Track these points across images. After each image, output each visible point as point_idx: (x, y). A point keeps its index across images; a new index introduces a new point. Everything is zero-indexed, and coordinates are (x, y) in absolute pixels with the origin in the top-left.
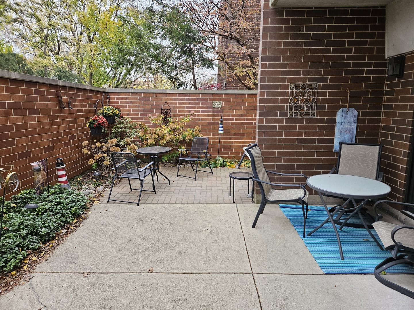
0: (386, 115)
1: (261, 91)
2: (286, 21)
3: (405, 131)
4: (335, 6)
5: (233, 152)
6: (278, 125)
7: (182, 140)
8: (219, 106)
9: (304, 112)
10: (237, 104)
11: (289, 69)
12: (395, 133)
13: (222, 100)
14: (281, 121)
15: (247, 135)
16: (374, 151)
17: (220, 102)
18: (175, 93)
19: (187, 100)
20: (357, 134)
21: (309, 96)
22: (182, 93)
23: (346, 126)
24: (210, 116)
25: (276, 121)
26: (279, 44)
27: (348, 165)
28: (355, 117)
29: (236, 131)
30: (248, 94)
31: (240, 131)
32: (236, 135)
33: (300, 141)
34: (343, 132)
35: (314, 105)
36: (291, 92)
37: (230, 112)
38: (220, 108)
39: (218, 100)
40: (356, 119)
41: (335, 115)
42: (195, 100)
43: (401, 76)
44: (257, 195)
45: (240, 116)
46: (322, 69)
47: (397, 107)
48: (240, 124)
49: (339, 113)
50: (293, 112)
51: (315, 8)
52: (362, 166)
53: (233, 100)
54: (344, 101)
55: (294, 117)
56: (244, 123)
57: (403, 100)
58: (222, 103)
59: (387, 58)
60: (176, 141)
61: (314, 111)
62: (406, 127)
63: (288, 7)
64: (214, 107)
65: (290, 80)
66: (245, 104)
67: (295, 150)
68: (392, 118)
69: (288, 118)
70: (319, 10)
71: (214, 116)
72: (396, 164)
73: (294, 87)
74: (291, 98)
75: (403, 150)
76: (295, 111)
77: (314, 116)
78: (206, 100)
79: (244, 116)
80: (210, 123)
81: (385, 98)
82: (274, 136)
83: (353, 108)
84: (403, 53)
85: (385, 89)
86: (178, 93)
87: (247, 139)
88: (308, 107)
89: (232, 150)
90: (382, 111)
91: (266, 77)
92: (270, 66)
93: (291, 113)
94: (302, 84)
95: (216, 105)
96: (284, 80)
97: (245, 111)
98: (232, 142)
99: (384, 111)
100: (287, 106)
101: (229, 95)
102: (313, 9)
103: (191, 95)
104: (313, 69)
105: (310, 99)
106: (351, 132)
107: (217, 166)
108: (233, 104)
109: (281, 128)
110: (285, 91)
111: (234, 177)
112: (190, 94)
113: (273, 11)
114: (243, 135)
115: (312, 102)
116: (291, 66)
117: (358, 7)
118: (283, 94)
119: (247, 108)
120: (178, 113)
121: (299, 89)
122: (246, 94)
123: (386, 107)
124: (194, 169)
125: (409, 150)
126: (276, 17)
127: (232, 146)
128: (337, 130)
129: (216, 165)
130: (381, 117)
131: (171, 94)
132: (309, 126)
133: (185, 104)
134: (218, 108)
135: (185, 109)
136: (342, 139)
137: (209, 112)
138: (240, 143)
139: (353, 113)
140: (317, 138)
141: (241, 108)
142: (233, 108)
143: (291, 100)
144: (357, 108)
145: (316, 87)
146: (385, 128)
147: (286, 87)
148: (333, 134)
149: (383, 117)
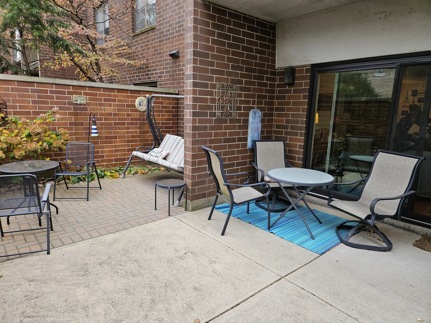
0: (278, 116)
1: (194, 88)
2: (212, 17)
3: (300, 128)
4: (247, 14)
5: (105, 158)
6: (208, 125)
7: (47, 148)
8: (82, 102)
9: (228, 113)
10: (105, 100)
11: (216, 68)
12: (289, 130)
13: (85, 94)
14: (210, 121)
15: (120, 137)
16: (280, 145)
17: (83, 97)
18: (12, 81)
19: (33, 91)
20: (262, 132)
21: (231, 97)
22: (24, 82)
23: (255, 126)
24: (70, 114)
25: (207, 121)
26: (207, 40)
27: (264, 160)
28: (260, 117)
29: (106, 132)
30: (117, 89)
31: (111, 133)
32: (106, 138)
33: (226, 141)
34: (253, 131)
35: (235, 106)
36: (218, 91)
37: (97, 109)
38: (84, 104)
39: (80, 94)
40: (260, 119)
41: (247, 115)
42: (46, 92)
43: (291, 84)
44: (193, 202)
45: (110, 114)
46: (239, 72)
47: (289, 110)
48: (111, 124)
49: (251, 113)
50: (220, 113)
51: (234, 11)
52: (274, 159)
53: (100, 95)
54: (254, 104)
55: (220, 117)
56: (115, 124)
57: (294, 104)
58: (86, 98)
59: (277, 68)
60: (41, 150)
61: (235, 112)
62: (300, 125)
63: (214, 3)
64: (76, 102)
65: (218, 79)
66: (114, 101)
67: (221, 150)
68: (285, 119)
69: (216, 118)
70: (236, 14)
71: (76, 114)
72: (293, 155)
73: (220, 87)
74: (218, 98)
75: (298, 144)
76: (221, 112)
77: (235, 116)
78: (64, 93)
79: (115, 115)
80: (71, 124)
81: (276, 101)
82: (206, 137)
83: (259, 110)
84: (294, 66)
85: (276, 94)
86: (17, 81)
87: (120, 142)
88: (231, 107)
89: (103, 156)
90: (274, 112)
91: (198, 74)
92: (202, 62)
93: (218, 112)
94: (226, 85)
95: (79, 101)
96: (211, 79)
97: (116, 109)
98: (103, 147)
99: (276, 112)
100: (215, 106)
101: (95, 88)
102: (232, 12)
103: (39, 84)
104: (233, 71)
105: (232, 100)
106: (258, 131)
107: (94, 179)
108: (101, 100)
109: (212, 128)
110: (213, 90)
111: (169, 187)
112: (36, 83)
113: (202, 3)
114: (116, 137)
115: (233, 103)
116: (218, 65)
117: (261, 20)
118: (211, 93)
119: (118, 105)
120: (18, 110)
121: (224, 90)
122: (115, 89)
123: (277, 109)
124: (68, 186)
125: (304, 143)
126: (205, 10)
127: (102, 152)
128: (250, 129)
129: (93, 177)
130: (274, 118)
131: (5, 82)
132: (231, 125)
133: (30, 96)
134: (81, 104)
135: (31, 105)
136: (253, 137)
137: (68, 109)
138: (112, 147)
139: (259, 113)
140: (237, 137)
141: (110, 105)
142: (100, 105)
143: (219, 100)
144: (261, 109)
145: (236, 89)
146: (278, 127)
147: (214, 86)
148: (246, 133)
149: (276, 118)
